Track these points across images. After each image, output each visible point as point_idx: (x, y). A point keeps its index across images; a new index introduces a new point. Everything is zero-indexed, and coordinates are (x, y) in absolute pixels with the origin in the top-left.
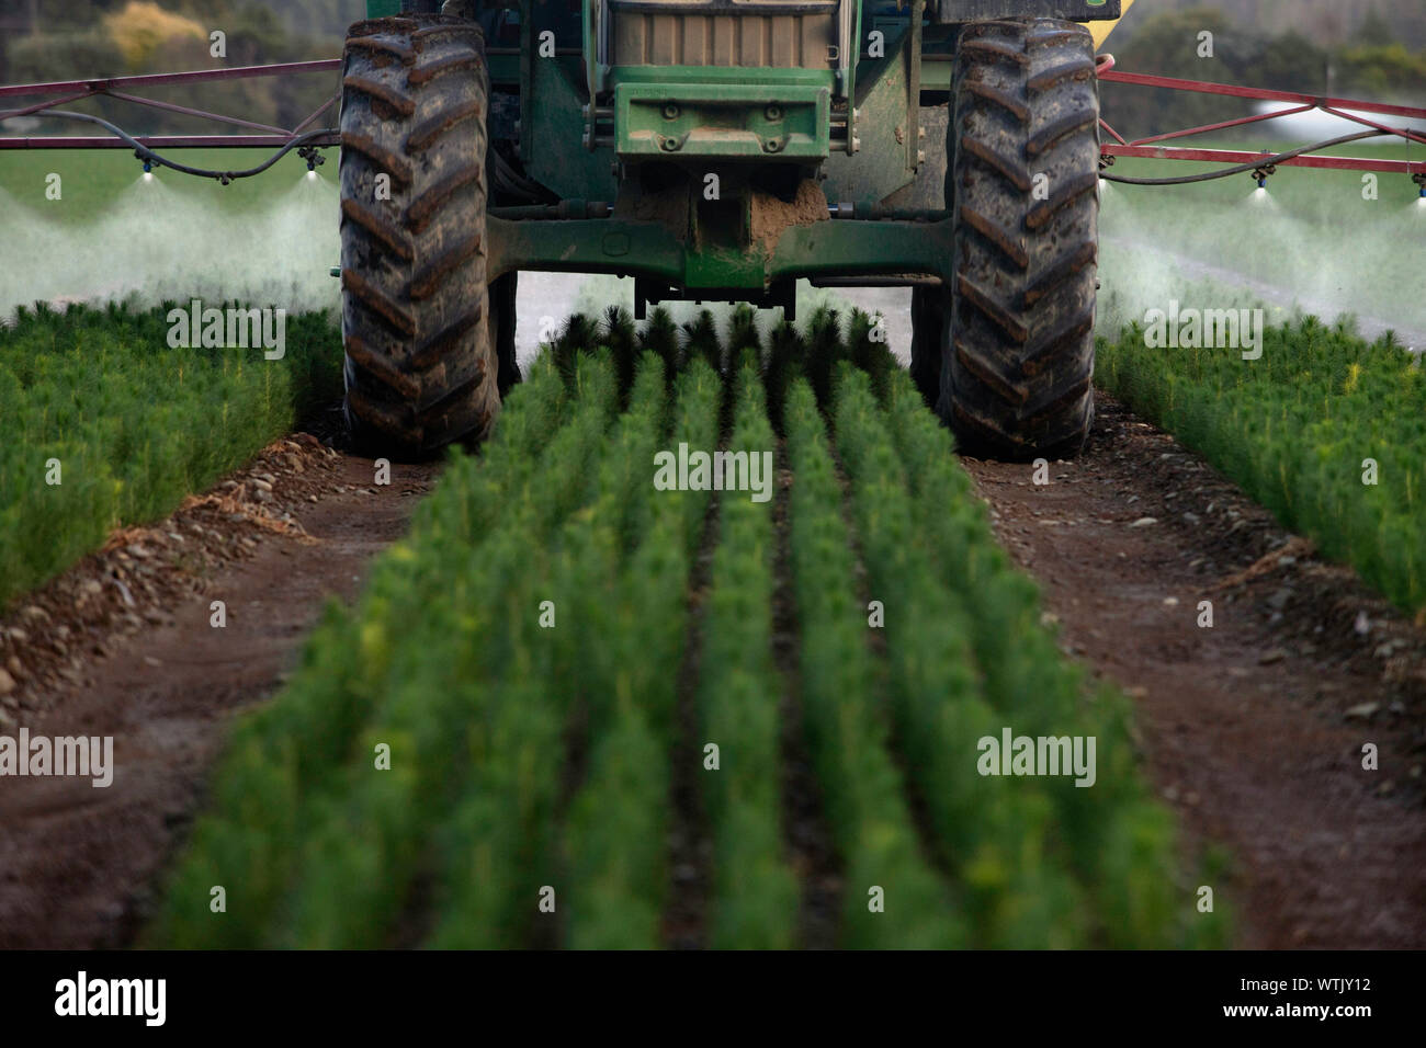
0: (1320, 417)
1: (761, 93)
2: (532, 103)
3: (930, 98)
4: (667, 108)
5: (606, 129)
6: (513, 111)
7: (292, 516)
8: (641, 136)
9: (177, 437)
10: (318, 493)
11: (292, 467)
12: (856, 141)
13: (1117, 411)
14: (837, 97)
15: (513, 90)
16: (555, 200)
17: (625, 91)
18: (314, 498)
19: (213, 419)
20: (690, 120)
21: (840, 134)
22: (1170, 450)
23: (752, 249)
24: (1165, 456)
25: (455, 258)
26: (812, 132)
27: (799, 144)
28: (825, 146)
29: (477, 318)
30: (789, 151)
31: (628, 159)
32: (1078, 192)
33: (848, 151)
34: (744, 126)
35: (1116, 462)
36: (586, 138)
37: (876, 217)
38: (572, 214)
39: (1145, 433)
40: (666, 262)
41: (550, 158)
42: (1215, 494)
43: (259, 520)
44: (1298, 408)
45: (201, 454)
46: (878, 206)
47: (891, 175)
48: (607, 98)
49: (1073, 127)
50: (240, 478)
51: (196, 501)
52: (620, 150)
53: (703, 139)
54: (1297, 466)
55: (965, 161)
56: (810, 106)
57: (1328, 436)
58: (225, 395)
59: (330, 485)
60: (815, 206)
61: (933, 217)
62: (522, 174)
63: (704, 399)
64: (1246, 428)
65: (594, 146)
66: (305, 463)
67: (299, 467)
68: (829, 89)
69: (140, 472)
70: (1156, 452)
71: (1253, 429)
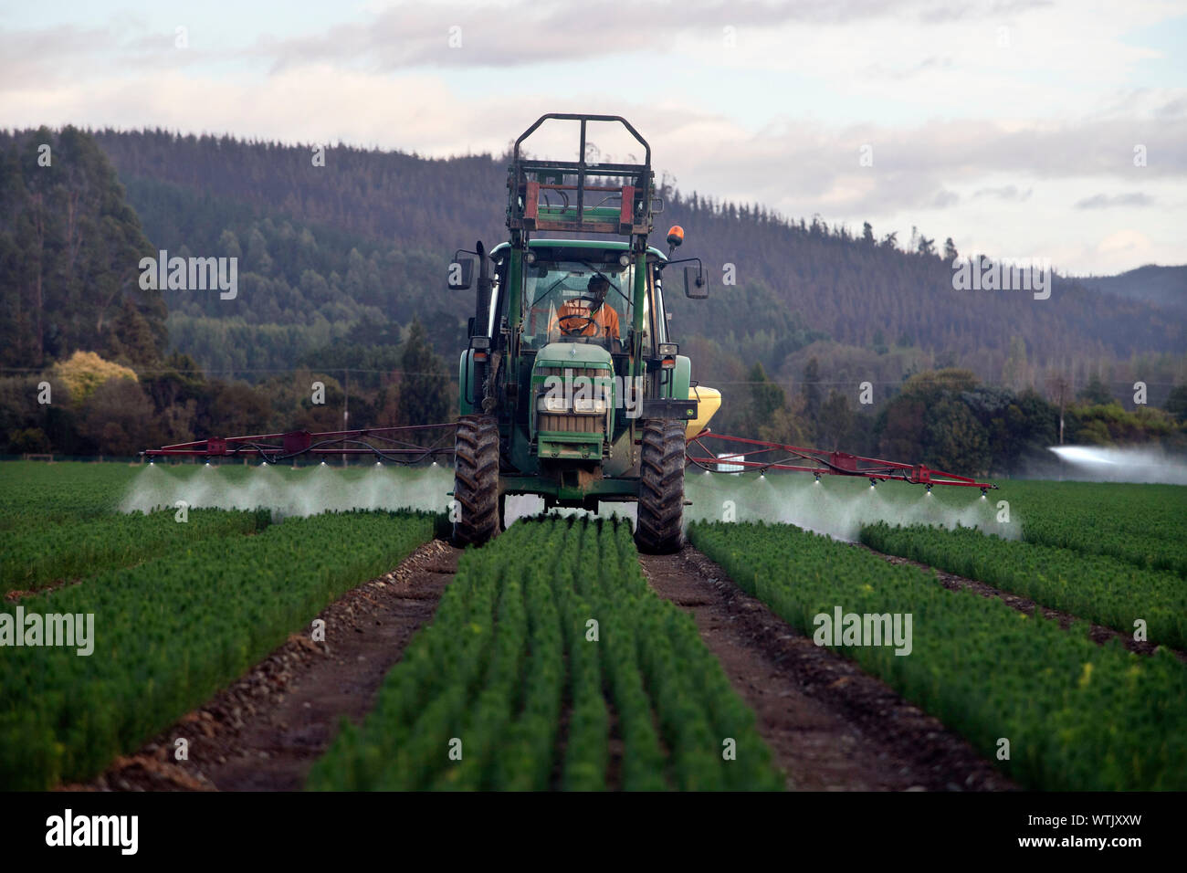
0: (1060, 707)
1: (581, 440)
2: (513, 441)
3: (637, 442)
4: (554, 444)
5: (535, 450)
6: (506, 443)
7: (205, 775)
8: (546, 452)
9: (110, 708)
10: (226, 756)
11: (204, 733)
12: (611, 455)
13: (891, 697)
14: (606, 441)
15: (507, 437)
16: (519, 471)
17: (541, 438)
18: (223, 759)
19: (140, 693)
20: (561, 447)
21: (606, 453)
22: (934, 730)
23: (579, 487)
24: (931, 736)
25: (489, 490)
26: (597, 452)
27: (593, 456)
28: (601, 456)
29: (494, 508)
30: (590, 458)
31: (541, 459)
32: (678, 474)
33: (609, 458)
34: (576, 450)
35: (891, 740)
36: (529, 452)
37: (618, 478)
38: (523, 476)
39: (915, 716)
40: (552, 491)
41: (518, 458)
42: (974, 769)
43: (177, 778)
44: (1043, 698)
45: (130, 722)
46: (619, 476)
47: (625, 466)
48: (536, 440)
49: (677, 455)
50: (160, 743)
51: (124, 762)
52: (539, 456)
53: (565, 454)
54: (1043, 747)
55: (645, 464)
56: (597, 444)
57: (1068, 722)
58: (151, 673)
59: (238, 749)
60: (600, 475)
61: (636, 479)
62: (509, 463)
63: (550, 680)
64: (999, 713)
65: (531, 455)
66: (216, 732)
67: (211, 733)
68: (603, 439)
69: (78, 737)
70: (923, 732)
71: (1006, 715)
